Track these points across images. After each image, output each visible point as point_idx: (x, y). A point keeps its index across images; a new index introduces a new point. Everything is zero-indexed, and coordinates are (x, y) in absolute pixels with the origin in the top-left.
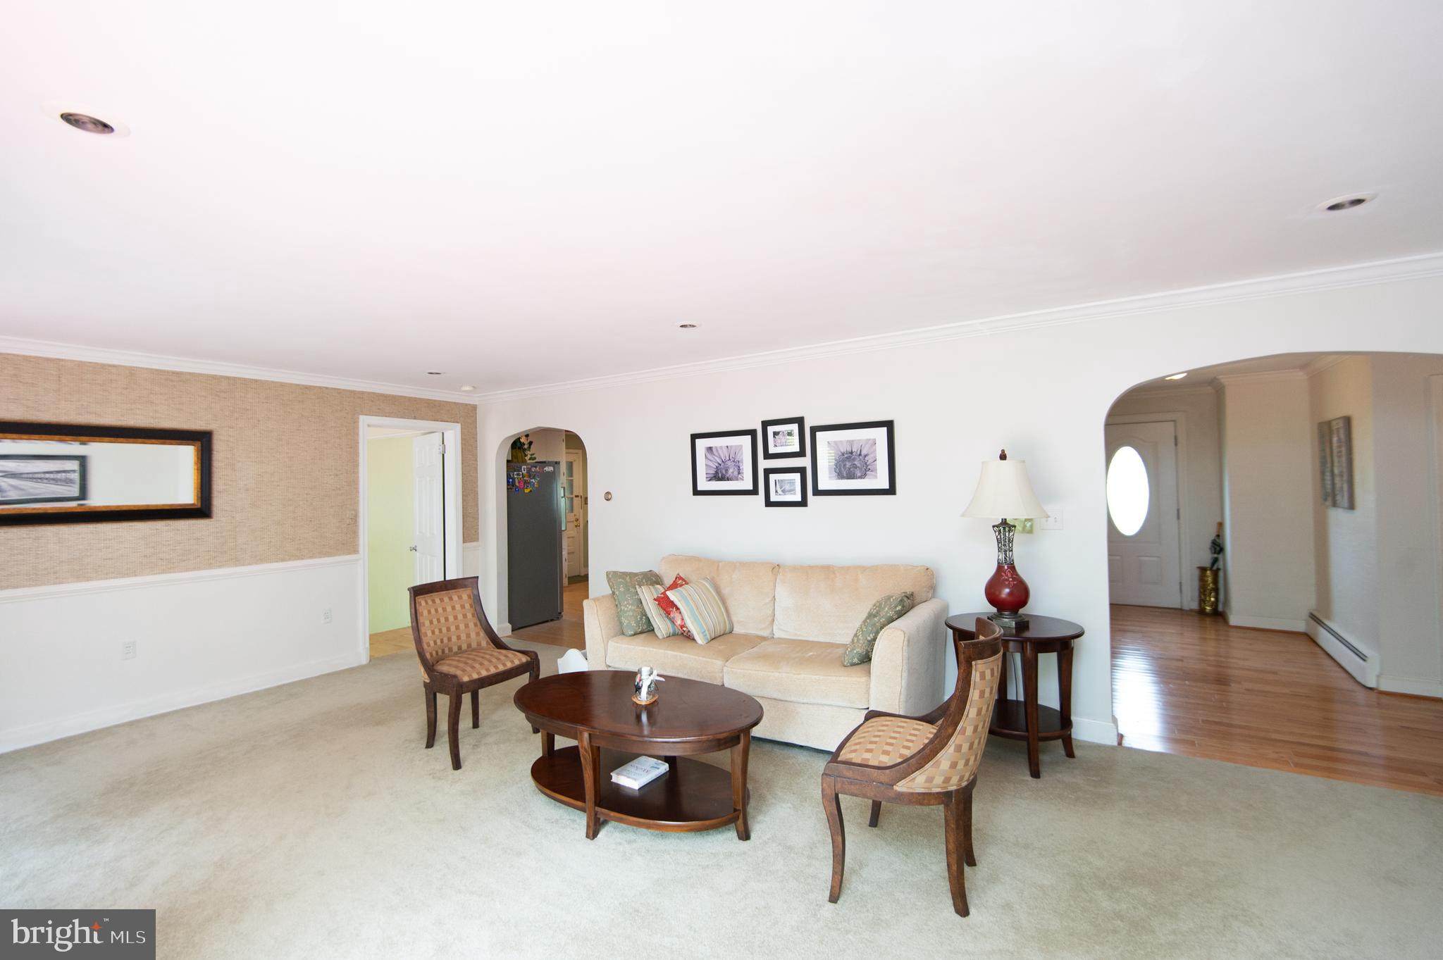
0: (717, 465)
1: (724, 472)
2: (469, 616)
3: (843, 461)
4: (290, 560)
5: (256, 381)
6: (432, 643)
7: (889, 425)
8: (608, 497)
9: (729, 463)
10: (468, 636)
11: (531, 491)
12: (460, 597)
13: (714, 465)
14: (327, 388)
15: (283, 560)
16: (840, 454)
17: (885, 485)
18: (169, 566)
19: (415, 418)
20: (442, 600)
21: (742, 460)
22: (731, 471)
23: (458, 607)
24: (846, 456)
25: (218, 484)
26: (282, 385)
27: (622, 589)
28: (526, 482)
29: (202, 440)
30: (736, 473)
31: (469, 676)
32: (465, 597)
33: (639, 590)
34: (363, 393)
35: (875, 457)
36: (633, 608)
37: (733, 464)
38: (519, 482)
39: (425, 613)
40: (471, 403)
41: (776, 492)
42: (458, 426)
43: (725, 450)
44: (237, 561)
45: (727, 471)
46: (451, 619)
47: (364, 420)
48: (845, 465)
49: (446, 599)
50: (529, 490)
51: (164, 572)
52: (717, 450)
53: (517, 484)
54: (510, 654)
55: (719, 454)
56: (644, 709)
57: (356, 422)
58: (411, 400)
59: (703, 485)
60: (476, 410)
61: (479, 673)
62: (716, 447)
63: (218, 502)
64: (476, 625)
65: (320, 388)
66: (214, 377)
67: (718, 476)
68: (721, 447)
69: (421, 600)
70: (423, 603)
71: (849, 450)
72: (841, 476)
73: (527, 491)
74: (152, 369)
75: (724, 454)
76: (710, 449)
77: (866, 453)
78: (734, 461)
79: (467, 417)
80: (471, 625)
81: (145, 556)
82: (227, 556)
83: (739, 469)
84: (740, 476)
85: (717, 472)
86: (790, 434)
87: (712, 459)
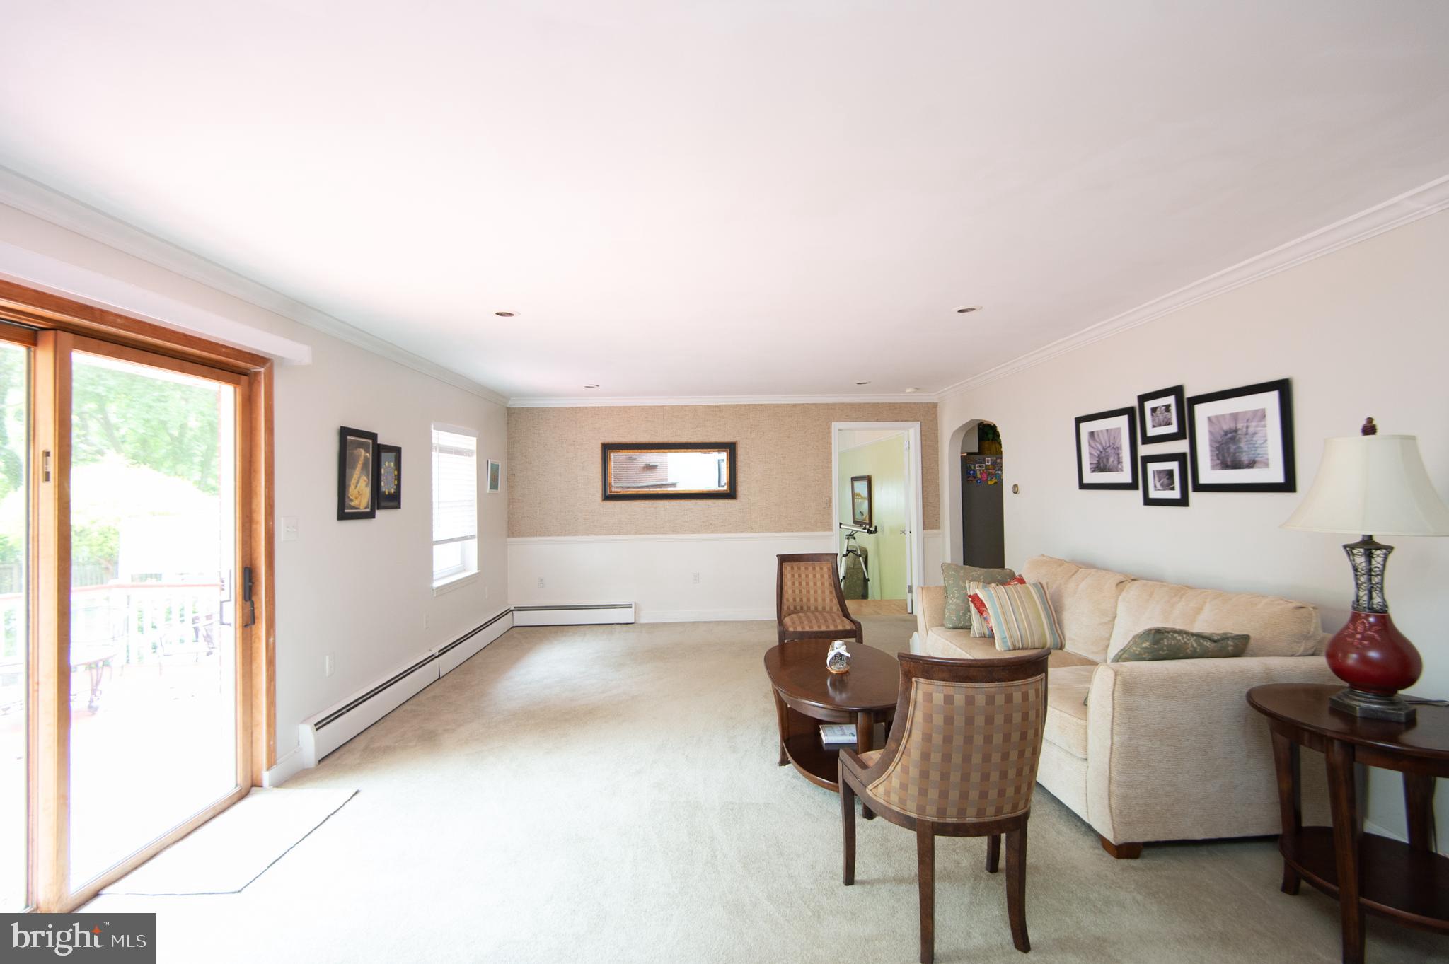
0: (1099, 453)
1: (1105, 460)
2: (827, 584)
3: (1227, 443)
4: (784, 531)
5: (761, 405)
6: (791, 600)
7: (1283, 388)
8: (1016, 490)
9: (1109, 450)
10: (824, 600)
11: (996, 483)
12: (821, 569)
13: (1096, 453)
14: (807, 404)
15: (780, 531)
16: (1223, 433)
17: (1278, 477)
18: (715, 529)
19: (877, 420)
20: (806, 568)
21: (1121, 445)
22: (1111, 459)
23: (818, 576)
24: (1230, 435)
25: (741, 477)
26: (778, 406)
27: (951, 582)
28: (989, 474)
29: (730, 448)
30: (1116, 462)
31: (794, 628)
32: (825, 569)
33: (967, 585)
34: (834, 404)
35: (1265, 436)
36: (958, 601)
37: (1113, 451)
38: (981, 474)
39: (789, 576)
40: (932, 402)
41: (1155, 486)
42: (918, 424)
43: (1105, 434)
44: (751, 529)
45: (1108, 459)
46: (811, 584)
47: (836, 426)
48: (1229, 449)
49: (810, 568)
50: (994, 482)
51: (712, 532)
52: (1098, 435)
53: (979, 476)
54: (846, 621)
55: (1100, 440)
56: (830, 676)
57: (829, 428)
58: (874, 405)
59: (1089, 478)
60: (937, 407)
61: (803, 628)
62: (1097, 432)
63: (741, 489)
64: (831, 592)
65: (803, 404)
66: (737, 406)
67: (1100, 467)
68: (1102, 431)
69: (788, 568)
70: (789, 568)
71: (1233, 426)
72: (1225, 466)
73: (990, 483)
74: (705, 406)
75: (1104, 439)
76: (1092, 434)
77: (1253, 432)
78: (1113, 448)
79: (927, 415)
80: (827, 592)
81: (703, 522)
82: (743, 526)
83: (1119, 458)
84: (1120, 466)
85: (1099, 463)
86: (1168, 408)
87: (1095, 446)
